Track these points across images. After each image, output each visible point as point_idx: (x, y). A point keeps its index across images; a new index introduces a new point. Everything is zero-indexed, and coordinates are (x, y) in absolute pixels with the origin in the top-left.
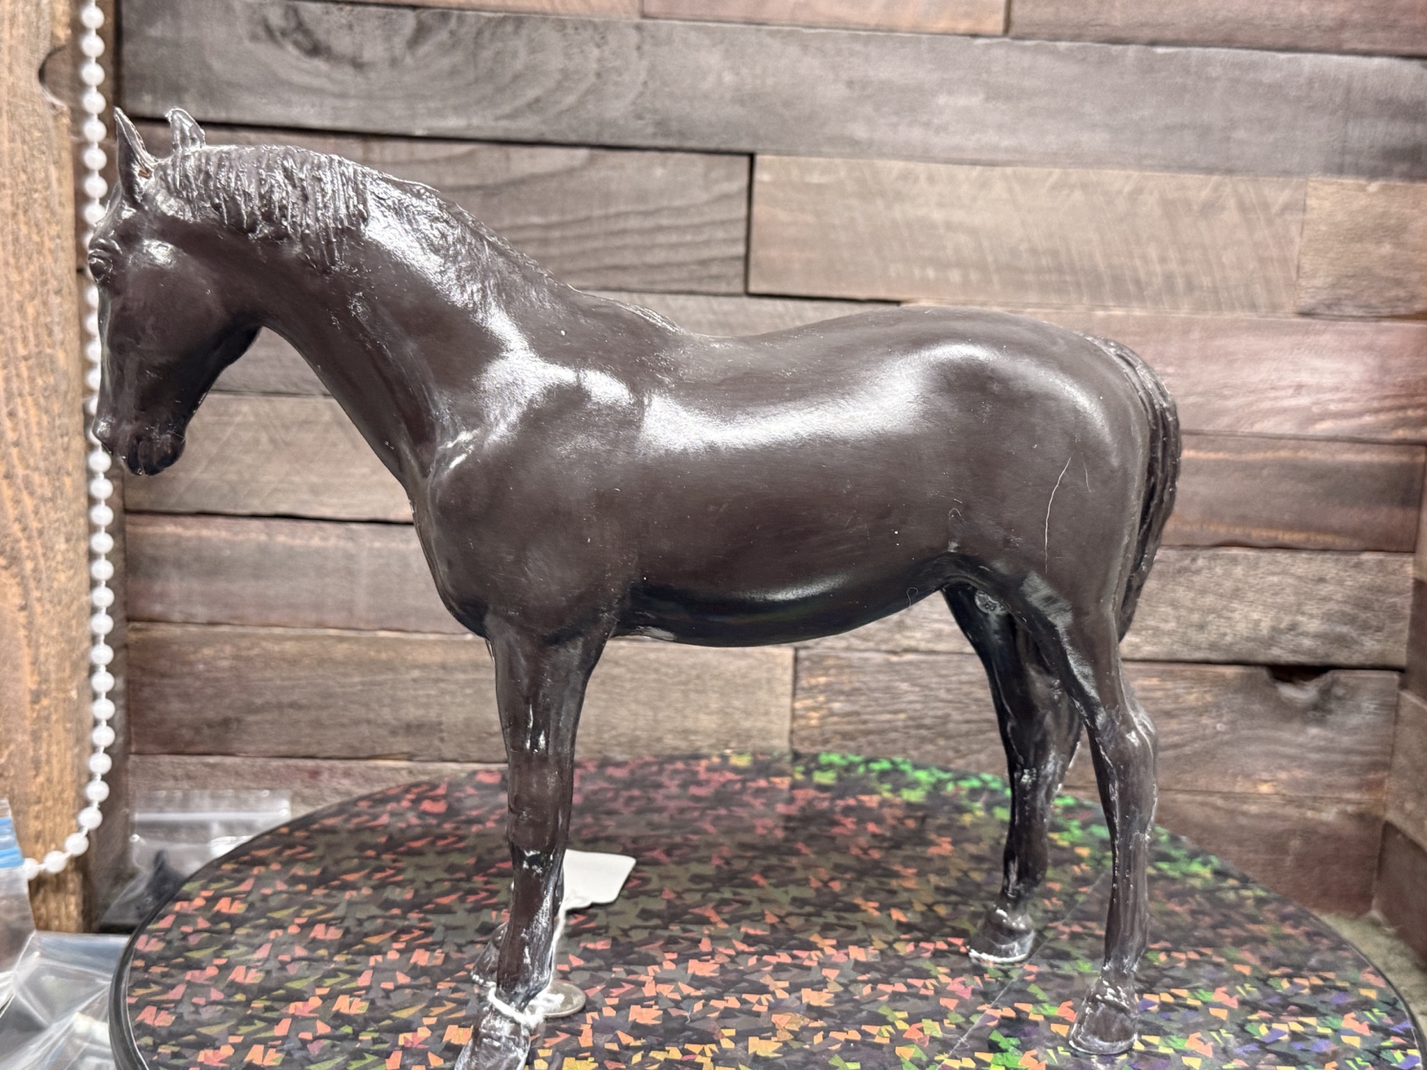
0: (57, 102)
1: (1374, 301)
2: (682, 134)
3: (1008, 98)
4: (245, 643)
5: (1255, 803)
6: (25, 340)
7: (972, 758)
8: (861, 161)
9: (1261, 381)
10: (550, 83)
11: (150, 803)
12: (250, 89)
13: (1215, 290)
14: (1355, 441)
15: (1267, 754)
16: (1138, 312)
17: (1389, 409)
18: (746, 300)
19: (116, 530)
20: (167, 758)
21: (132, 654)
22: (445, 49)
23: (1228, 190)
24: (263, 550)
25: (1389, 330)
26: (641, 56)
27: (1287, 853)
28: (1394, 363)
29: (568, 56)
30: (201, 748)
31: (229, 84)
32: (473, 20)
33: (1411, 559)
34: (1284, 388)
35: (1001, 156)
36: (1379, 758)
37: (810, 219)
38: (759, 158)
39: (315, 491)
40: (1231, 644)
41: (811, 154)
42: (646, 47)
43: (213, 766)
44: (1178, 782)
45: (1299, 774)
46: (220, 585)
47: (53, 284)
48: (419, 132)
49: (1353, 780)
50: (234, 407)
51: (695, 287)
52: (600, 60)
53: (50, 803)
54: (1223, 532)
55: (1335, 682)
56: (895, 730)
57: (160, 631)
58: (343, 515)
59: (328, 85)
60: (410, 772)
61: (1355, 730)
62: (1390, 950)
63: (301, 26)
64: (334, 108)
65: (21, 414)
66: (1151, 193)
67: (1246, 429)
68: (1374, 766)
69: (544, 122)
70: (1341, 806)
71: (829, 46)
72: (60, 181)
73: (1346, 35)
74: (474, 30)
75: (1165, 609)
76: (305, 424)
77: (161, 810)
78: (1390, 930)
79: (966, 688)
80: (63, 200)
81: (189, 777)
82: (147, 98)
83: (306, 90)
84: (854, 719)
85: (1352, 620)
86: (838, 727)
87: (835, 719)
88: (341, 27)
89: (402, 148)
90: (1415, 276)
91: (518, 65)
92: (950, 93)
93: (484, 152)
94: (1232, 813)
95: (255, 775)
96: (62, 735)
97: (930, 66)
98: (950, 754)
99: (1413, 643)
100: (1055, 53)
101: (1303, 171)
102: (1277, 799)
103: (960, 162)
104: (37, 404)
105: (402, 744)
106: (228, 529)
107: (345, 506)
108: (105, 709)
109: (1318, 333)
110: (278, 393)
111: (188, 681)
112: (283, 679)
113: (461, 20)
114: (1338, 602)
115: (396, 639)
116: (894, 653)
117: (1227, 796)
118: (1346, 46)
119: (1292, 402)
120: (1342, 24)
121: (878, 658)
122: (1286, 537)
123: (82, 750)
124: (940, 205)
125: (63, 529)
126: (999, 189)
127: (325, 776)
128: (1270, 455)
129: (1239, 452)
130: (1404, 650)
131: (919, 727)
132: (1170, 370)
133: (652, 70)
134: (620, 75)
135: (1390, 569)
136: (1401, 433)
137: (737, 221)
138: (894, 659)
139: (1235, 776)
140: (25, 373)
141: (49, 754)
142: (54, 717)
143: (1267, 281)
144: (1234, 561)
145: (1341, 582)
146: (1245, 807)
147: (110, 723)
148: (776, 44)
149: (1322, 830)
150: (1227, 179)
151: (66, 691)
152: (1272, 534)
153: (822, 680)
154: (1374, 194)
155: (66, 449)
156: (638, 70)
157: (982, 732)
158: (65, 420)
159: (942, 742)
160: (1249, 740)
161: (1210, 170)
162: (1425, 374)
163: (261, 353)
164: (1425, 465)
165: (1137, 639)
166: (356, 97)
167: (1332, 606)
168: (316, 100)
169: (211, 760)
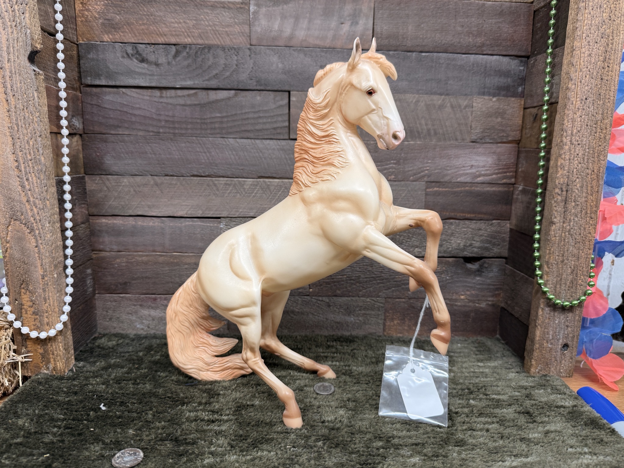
0: (37, 70)
1: (495, 137)
2: (266, 85)
4: (130, 257)
5: (460, 302)
6: (30, 153)
7: (368, 289)
9: (460, 164)
10: (221, 69)
12: (121, 74)
13: (444, 134)
14: (490, 183)
15: (463, 286)
16: (419, 142)
17: (501, 173)
18: (290, 141)
20: (108, 295)
21: (94, 261)
22: (185, 58)
23: (447, 101)
24: (134, 227)
25: (501, 147)
26: (251, 59)
27: (470, 318)
28: (502, 157)
29: (226, 59)
30: (118, 292)
31: (116, 73)
32: (194, 48)
33: (509, 222)
34: (467, 167)
36: (499, 286)
38: (291, 92)
40: (451, 251)
42: (252, 56)
43: (122, 297)
45: (473, 292)
46: (121, 239)
47: (38, 134)
48: (178, 86)
49: (491, 294)
50: (121, 180)
51: (272, 137)
52: (237, 60)
54: (448, 215)
55: (485, 262)
56: (343, 281)
57: (103, 254)
58: (159, 215)
59: (147, 72)
61: (491, 278)
62: (504, 349)
63: (137, 52)
64: (150, 79)
65: (30, 179)
66: (422, 102)
67: (454, 180)
68: (497, 289)
69: (219, 82)
70: (487, 302)
71: (313, 54)
73: (485, 48)
74: (195, 51)
76: (145, 185)
78: (503, 342)
80: (41, 104)
81: (115, 301)
82: (89, 78)
83: (140, 74)
85: (490, 242)
88: (151, 52)
89: (173, 92)
90: (509, 129)
91: (210, 63)
93: (200, 92)
94: (452, 305)
95: (136, 300)
98: (361, 288)
99: (510, 249)
101: (472, 94)
102: (466, 300)
104: (35, 176)
106: (122, 221)
107: (160, 212)
109: (477, 148)
110: (136, 175)
111: (113, 270)
112: (143, 269)
113: (190, 48)
114: (485, 236)
115: (179, 255)
117: (450, 300)
118: (485, 53)
119: (470, 171)
120: (483, 45)
122: (468, 216)
123: (61, 295)
127: (159, 300)
128: (463, 189)
129: (453, 188)
130: (507, 251)
131: (351, 280)
132: (429, 161)
133: (255, 63)
134: (244, 65)
135: (502, 225)
136: (505, 181)
137: (285, 114)
139: (453, 293)
140: (31, 166)
143: (461, 131)
144: (451, 224)
145: (486, 231)
146: (456, 303)
148: (296, 54)
149: (481, 310)
150: (447, 97)
152: (464, 215)
154: (494, 102)
156: (250, 63)
157: (370, 281)
159: (358, 284)
160: (457, 281)
161: (441, 94)
162: (512, 161)
163: (130, 162)
164: (513, 191)
165: (420, 250)
166: (157, 75)
167: (484, 237)
168: (144, 77)
169: (121, 295)
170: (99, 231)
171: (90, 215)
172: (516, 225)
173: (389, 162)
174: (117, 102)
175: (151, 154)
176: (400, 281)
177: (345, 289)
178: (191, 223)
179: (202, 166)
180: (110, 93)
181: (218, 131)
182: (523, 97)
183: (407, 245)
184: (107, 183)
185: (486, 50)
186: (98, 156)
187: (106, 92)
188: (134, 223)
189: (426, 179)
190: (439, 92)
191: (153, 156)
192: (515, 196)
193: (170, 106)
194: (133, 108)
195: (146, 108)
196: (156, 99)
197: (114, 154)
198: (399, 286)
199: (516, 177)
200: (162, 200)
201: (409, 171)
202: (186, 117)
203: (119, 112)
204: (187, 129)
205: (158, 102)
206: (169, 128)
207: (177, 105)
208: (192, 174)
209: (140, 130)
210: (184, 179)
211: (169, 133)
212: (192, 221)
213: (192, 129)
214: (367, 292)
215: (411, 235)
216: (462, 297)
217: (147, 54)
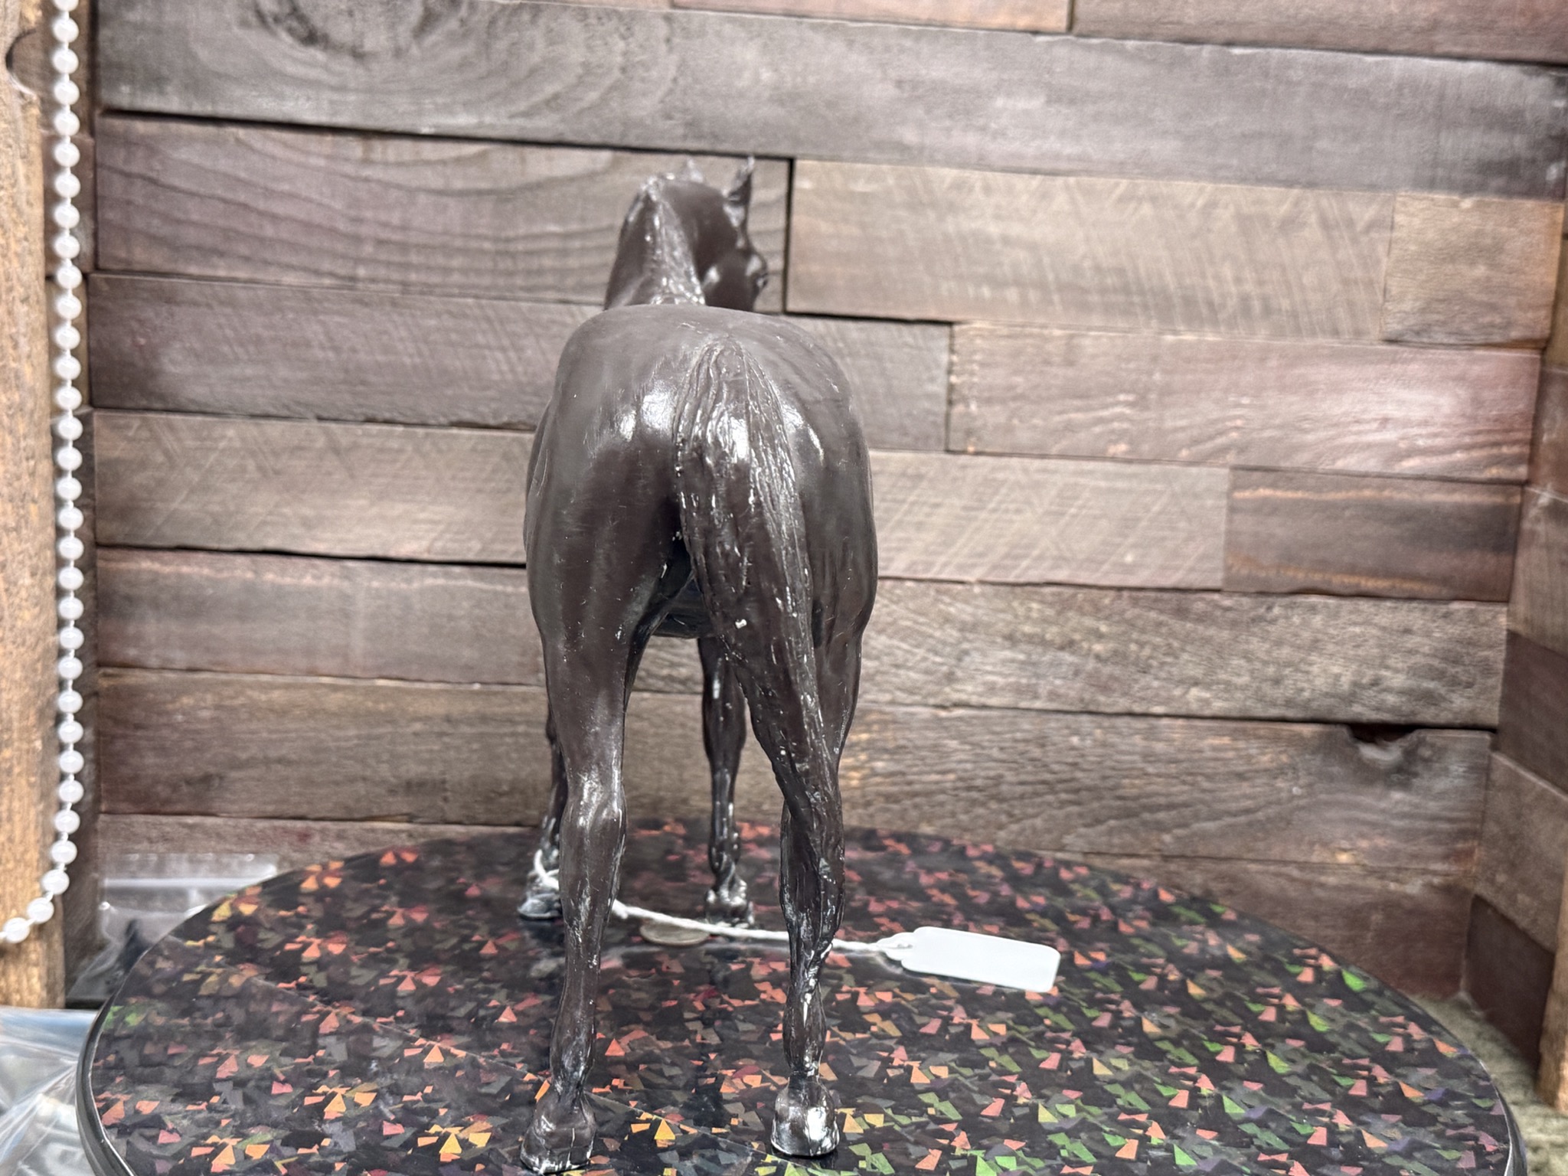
0: (26, 91)
1: (1466, 328)
2: (715, 137)
3: (1072, 102)
4: (229, 691)
5: (1333, 874)
7: (1028, 823)
8: (912, 169)
9: (1346, 414)
10: (570, 78)
11: (122, 867)
12: (237, 80)
13: (1294, 315)
14: (1445, 480)
15: (1348, 821)
16: (1211, 338)
17: (1482, 446)
19: (86, 565)
20: (141, 818)
21: (103, 702)
22: (455, 39)
23: (1309, 205)
24: (250, 588)
25: (1483, 359)
26: (671, 50)
27: (1368, 929)
28: (1487, 395)
29: (590, 48)
30: (179, 807)
31: (219, 75)
32: (487, 7)
33: (1504, 609)
34: (1368, 422)
35: (1063, 166)
36: (1468, 825)
37: (855, 231)
38: (799, 164)
39: (307, 524)
40: (1309, 700)
41: (855, 160)
42: (676, 40)
43: (192, 827)
44: (1250, 850)
45: (1381, 842)
46: (202, 628)
47: (20, 291)
48: (425, 130)
49: (1440, 850)
50: (217, 432)
52: (625, 54)
53: (10, 866)
54: (1301, 578)
55: (1421, 742)
56: (943, 792)
57: (133, 678)
58: (338, 551)
59: (324, 76)
60: (410, 835)
61: (1442, 795)
62: (1479, 1035)
63: (295, 12)
64: (331, 102)
66: (1226, 207)
67: (1325, 466)
68: (1463, 834)
69: (563, 120)
70: (1428, 878)
71: (876, 41)
72: (28, 178)
73: (1439, 37)
74: (487, 17)
75: (1236, 662)
76: (297, 450)
77: (133, 876)
78: (1478, 1013)
79: (1021, 747)
80: (32, 199)
81: (165, 838)
82: (125, 89)
83: (300, 82)
84: (898, 779)
85: (1440, 675)
86: (882, 789)
87: (878, 779)
88: (340, 13)
89: (407, 147)
90: (1512, 301)
91: (535, 58)
92: (1009, 95)
93: (497, 153)
94: (1308, 884)
95: (239, 837)
96: (26, 789)
97: (986, 65)
98: (1004, 818)
99: (1506, 701)
100: (1122, 52)
101: (1392, 186)
102: (1357, 870)
103: (1018, 171)
105: (401, 804)
106: (210, 565)
107: (341, 541)
108: (72, 761)
109: (1406, 361)
110: (267, 416)
111: (165, 732)
112: (271, 732)
113: (473, 7)
114: (1425, 655)
115: (397, 689)
116: (943, 707)
117: (1303, 866)
118: (1439, 50)
119: (1378, 437)
120: (1435, 25)
121: (925, 712)
122: (1369, 584)
123: (48, 807)
124: (998, 217)
125: (28, 563)
126: (1061, 201)
127: (317, 839)
128: (1352, 494)
129: (1319, 490)
130: (1496, 708)
131: (969, 789)
132: (1245, 401)
133: (682, 66)
134: (648, 69)
135: (1482, 619)
136: (1494, 472)
137: (775, 231)
138: (943, 714)
139: (1312, 844)
141: (10, 811)
142: (17, 770)
143: (1351, 304)
144: (1313, 609)
145: (1428, 634)
146: (1323, 879)
147: (78, 777)
148: (819, 39)
149: (1405, 903)
150: (1309, 193)
151: (30, 742)
152: (1355, 580)
153: (864, 736)
154: (1468, 211)
155: (32, 474)
156: (667, 66)
157: (1036, 794)
158: (31, 442)
159: (994, 805)
160: (1328, 804)
161: (1289, 183)
162: (1521, 406)
163: (249, 371)
164: (1521, 506)
165: (1206, 695)
166: (356, 90)
167: (1418, 659)
168: (311, 93)
169: (190, 820)
170: (129, 599)
171: (98, 545)
172: (1526, 621)
173: (1110, 400)
174: (215, 172)
175: (322, 347)
176: (1136, 798)
177: (948, 821)
178: (441, 581)
179: (491, 393)
180: (191, 139)
181: (550, 280)
182: (1563, 197)
183: (1163, 675)
184: (169, 440)
185: (1443, 40)
186: (141, 348)
187: (179, 137)
188: (249, 575)
189: (1231, 458)
190: (1282, 176)
191: (331, 355)
192: (1526, 525)
193: (394, 194)
194: (269, 193)
195: (315, 196)
196: (349, 169)
197: (197, 346)
198: (1129, 814)
199: (1531, 460)
200: (349, 502)
201: (1176, 430)
202: (445, 233)
203: (221, 206)
204: (447, 271)
205: (355, 179)
206: (388, 264)
207: (419, 189)
208: (454, 419)
209: (290, 267)
210: (427, 435)
211: (387, 281)
212: (447, 575)
213: (464, 271)
214: (1023, 830)
215: (1176, 644)
216: (1344, 858)
217: (326, 18)
